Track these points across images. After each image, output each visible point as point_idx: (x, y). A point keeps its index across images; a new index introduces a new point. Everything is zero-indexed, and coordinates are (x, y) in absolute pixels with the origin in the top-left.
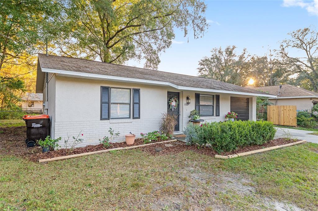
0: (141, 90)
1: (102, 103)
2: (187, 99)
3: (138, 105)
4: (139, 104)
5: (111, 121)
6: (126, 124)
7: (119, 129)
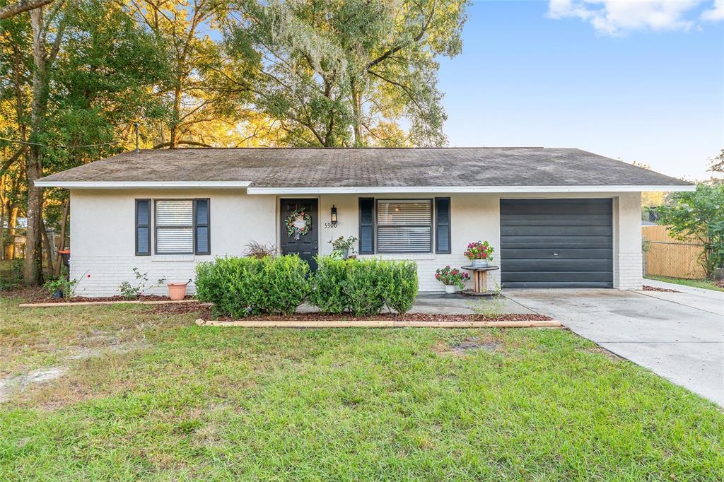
0: (211, 201)
1: (137, 227)
2: (332, 214)
3: (206, 228)
4: (208, 226)
5: (153, 257)
6: (182, 264)
7: (169, 272)
